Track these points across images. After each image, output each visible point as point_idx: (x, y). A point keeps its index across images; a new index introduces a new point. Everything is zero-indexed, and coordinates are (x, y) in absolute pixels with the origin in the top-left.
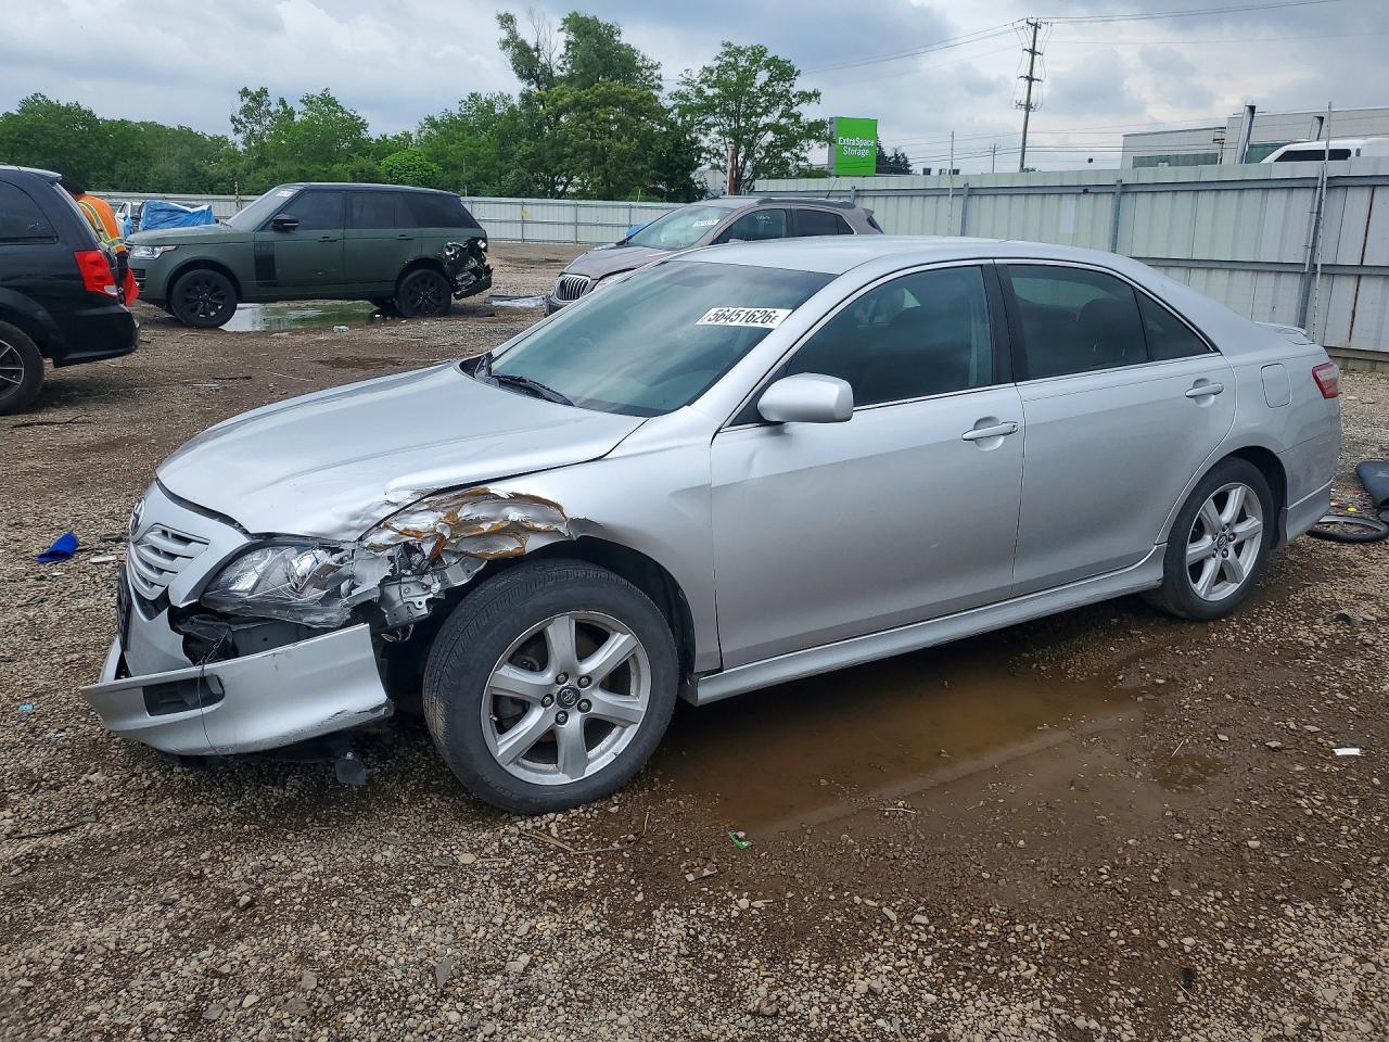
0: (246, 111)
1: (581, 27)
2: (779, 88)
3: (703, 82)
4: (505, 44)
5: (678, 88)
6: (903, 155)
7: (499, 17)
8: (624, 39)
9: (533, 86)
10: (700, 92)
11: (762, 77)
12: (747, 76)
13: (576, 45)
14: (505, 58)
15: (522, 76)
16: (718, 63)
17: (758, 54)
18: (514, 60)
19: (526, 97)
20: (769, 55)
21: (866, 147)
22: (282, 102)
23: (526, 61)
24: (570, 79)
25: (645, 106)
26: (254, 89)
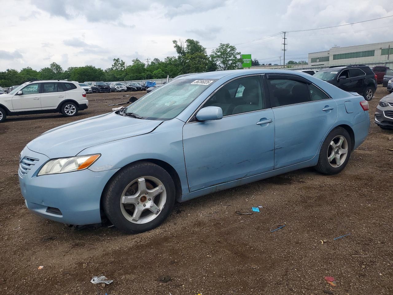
0: (115, 64)
1: (190, 42)
2: (232, 52)
3: (216, 52)
4: (175, 47)
5: (212, 53)
6: (257, 60)
7: (173, 41)
8: (200, 44)
9: (181, 55)
10: (216, 54)
11: (229, 50)
12: (226, 50)
13: (189, 46)
14: (175, 50)
15: (178, 53)
16: (219, 48)
17: (227, 46)
18: (177, 50)
19: (179, 57)
20: (230, 46)
21: (249, 61)
22: (122, 61)
23: (179, 49)
24: (188, 52)
25: (205, 58)
26: (116, 59)
